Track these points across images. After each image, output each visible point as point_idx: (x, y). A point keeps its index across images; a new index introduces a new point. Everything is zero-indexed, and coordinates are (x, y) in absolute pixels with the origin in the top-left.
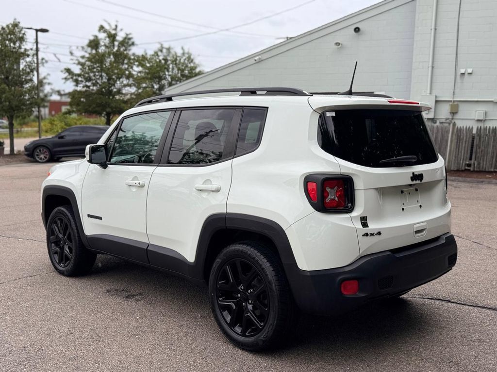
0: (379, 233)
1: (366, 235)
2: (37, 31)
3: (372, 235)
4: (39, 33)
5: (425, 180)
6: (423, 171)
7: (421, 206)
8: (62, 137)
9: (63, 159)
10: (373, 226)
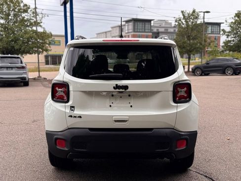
0: (80, 117)
1: (71, 116)
2: (204, 12)
3: (75, 117)
4: (205, 13)
5: (129, 90)
6: (128, 84)
7: (131, 106)
8: (208, 64)
9: (210, 74)
10: (77, 112)
